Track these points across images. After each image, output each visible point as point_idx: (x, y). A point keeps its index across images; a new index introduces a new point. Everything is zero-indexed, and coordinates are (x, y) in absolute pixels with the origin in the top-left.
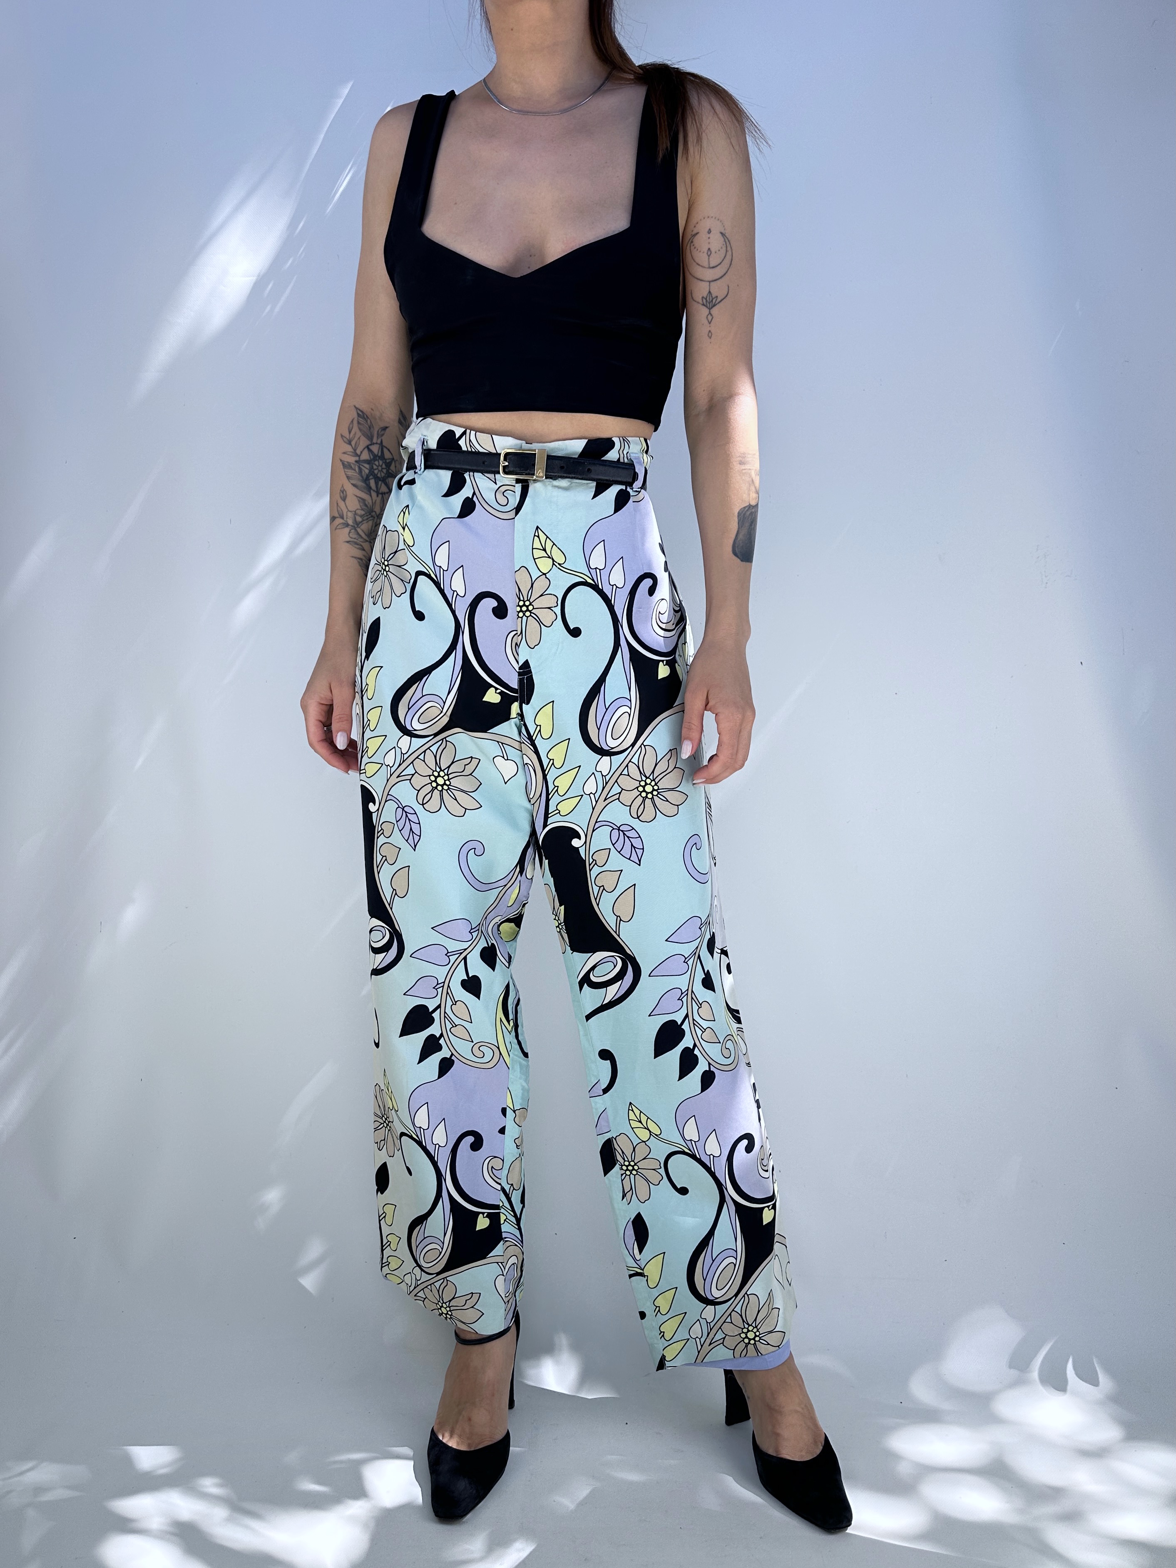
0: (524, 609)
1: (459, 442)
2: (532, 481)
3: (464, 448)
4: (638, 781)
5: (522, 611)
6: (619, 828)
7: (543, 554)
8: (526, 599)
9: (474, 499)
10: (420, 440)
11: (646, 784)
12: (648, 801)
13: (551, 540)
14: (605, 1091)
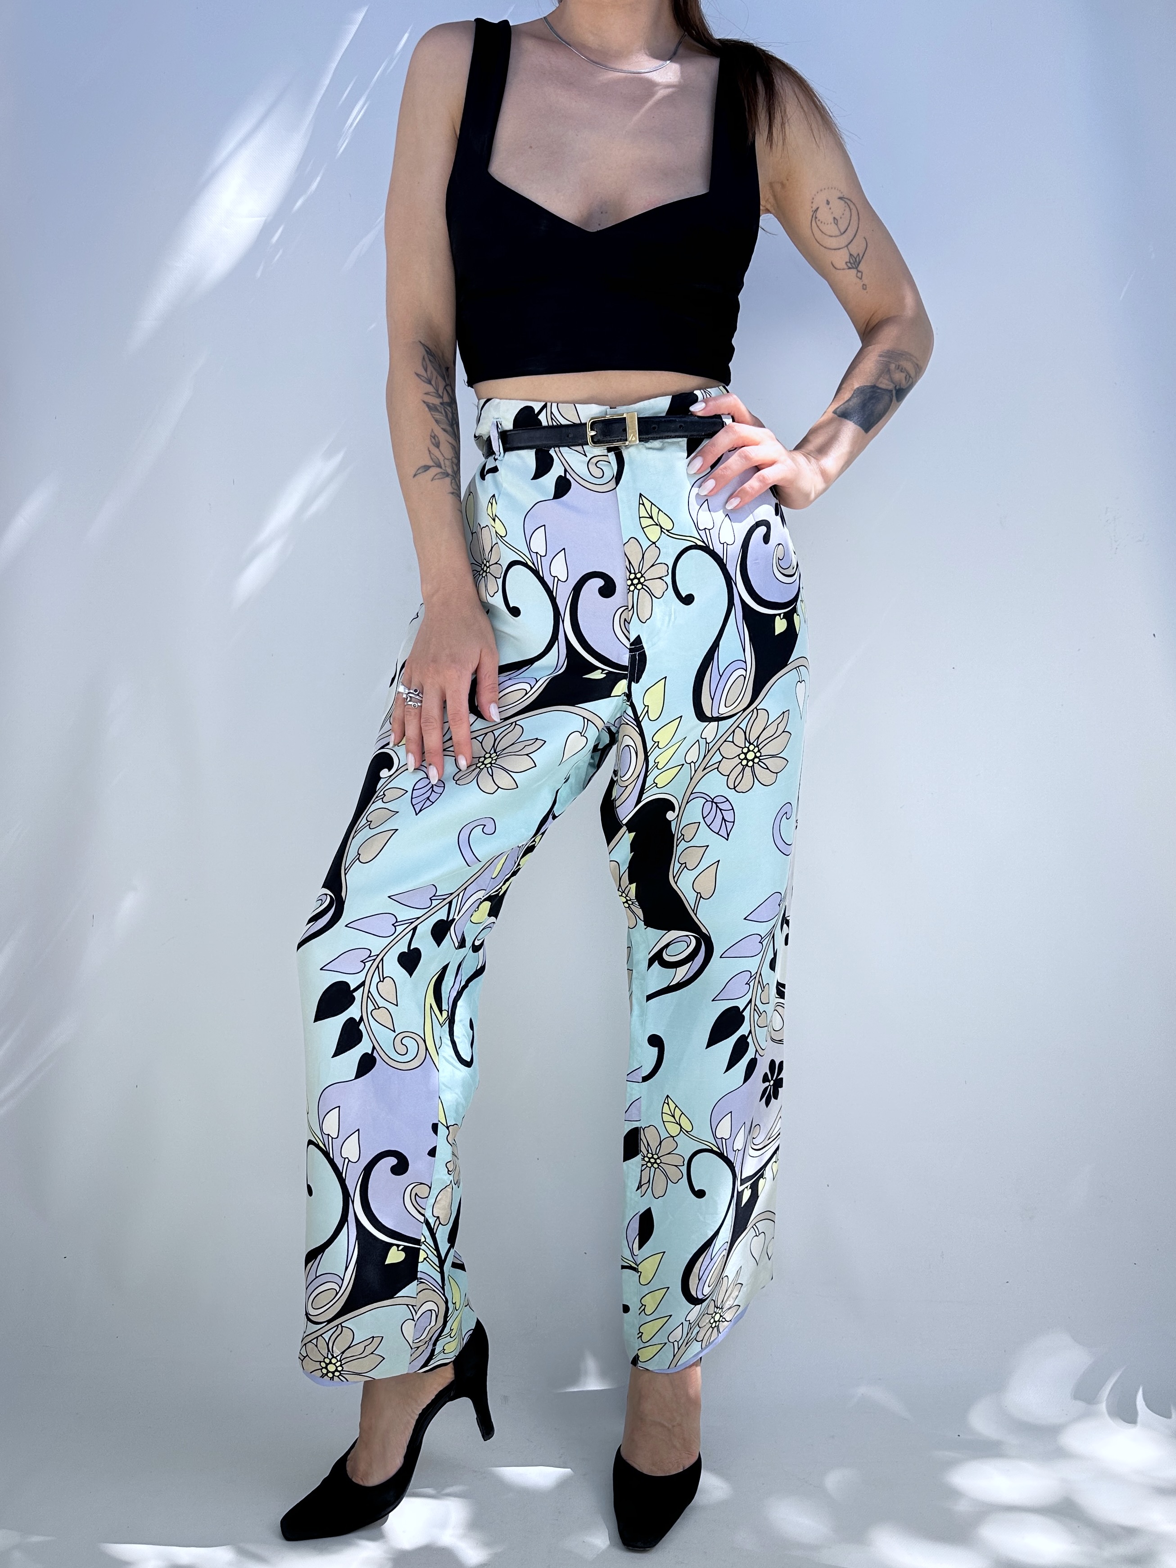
0: (636, 581)
1: (539, 417)
2: (624, 447)
3: (544, 423)
4: (740, 747)
5: (634, 585)
6: (713, 800)
7: (650, 522)
8: (637, 571)
9: (567, 477)
10: (493, 423)
11: (749, 751)
12: (748, 770)
13: (656, 506)
14: (645, 1079)
